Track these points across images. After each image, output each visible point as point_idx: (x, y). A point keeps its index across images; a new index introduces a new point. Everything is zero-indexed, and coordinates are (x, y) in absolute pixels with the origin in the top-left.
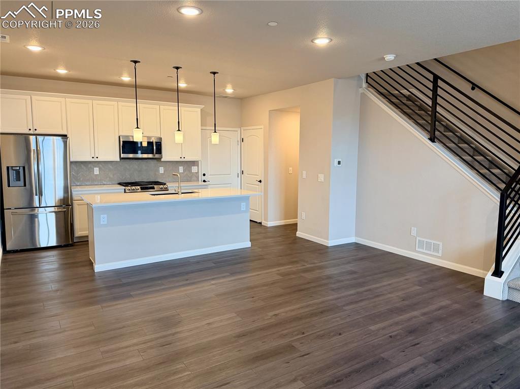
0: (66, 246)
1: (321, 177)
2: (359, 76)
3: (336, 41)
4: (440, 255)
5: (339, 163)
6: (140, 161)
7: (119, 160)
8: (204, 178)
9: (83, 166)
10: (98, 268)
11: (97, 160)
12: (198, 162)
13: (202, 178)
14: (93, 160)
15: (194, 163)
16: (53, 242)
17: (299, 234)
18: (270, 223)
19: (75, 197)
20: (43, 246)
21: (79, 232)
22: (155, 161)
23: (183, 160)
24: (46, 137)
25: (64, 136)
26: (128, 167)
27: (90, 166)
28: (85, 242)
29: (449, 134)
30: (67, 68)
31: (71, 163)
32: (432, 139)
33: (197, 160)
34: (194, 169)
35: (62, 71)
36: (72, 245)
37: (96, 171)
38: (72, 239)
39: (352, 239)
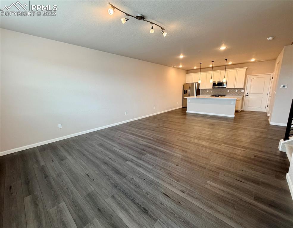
5: (284, 86)
7: (212, 88)
9: (204, 90)
11: (206, 88)
13: (246, 94)
22: (225, 88)
23: (235, 88)
30: (196, 66)
34: (243, 91)
37: (208, 91)
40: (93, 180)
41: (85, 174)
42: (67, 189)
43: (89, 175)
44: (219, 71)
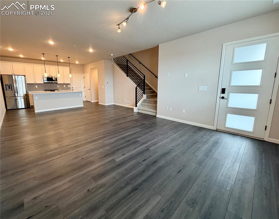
0: (27, 108)
1: (103, 87)
2: (111, 59)
3: (94, 51)
4: (130, 105)
5: (107, 83)
6: (51, 83)
7: (43, 83)
8: (72, 89)
9: (32, 85)
10: (36, 112)
11: (36, 83)
12: (70, 84)
13: (71, 89)
14: (35, 83)
15: (69, 84)
16: (23, 107)
17: (99, 103)
18: (93, 101)
19: (29, 94)
20: (20, 108)
21: (31, 105)
22: (56, 84)
23: (64, 83)
24: (19, 76)
25: (25, 76)
26: (47, 85)
27: (34, 85)
28: (33, 107)
29: (135, 75)
30: (23, 55)
31: (27, 84)
32: (127, 76)
33: (69, 83)
34: (69, 86)
35: (21, 56)
36: (30, 108)
37: (36, 87)
38: (30, 106)
39: (113, 104)
40: (183, 166)
41: (178, 174)
42: (205, 182)
43: (179, 170)
44: (48, 66)
